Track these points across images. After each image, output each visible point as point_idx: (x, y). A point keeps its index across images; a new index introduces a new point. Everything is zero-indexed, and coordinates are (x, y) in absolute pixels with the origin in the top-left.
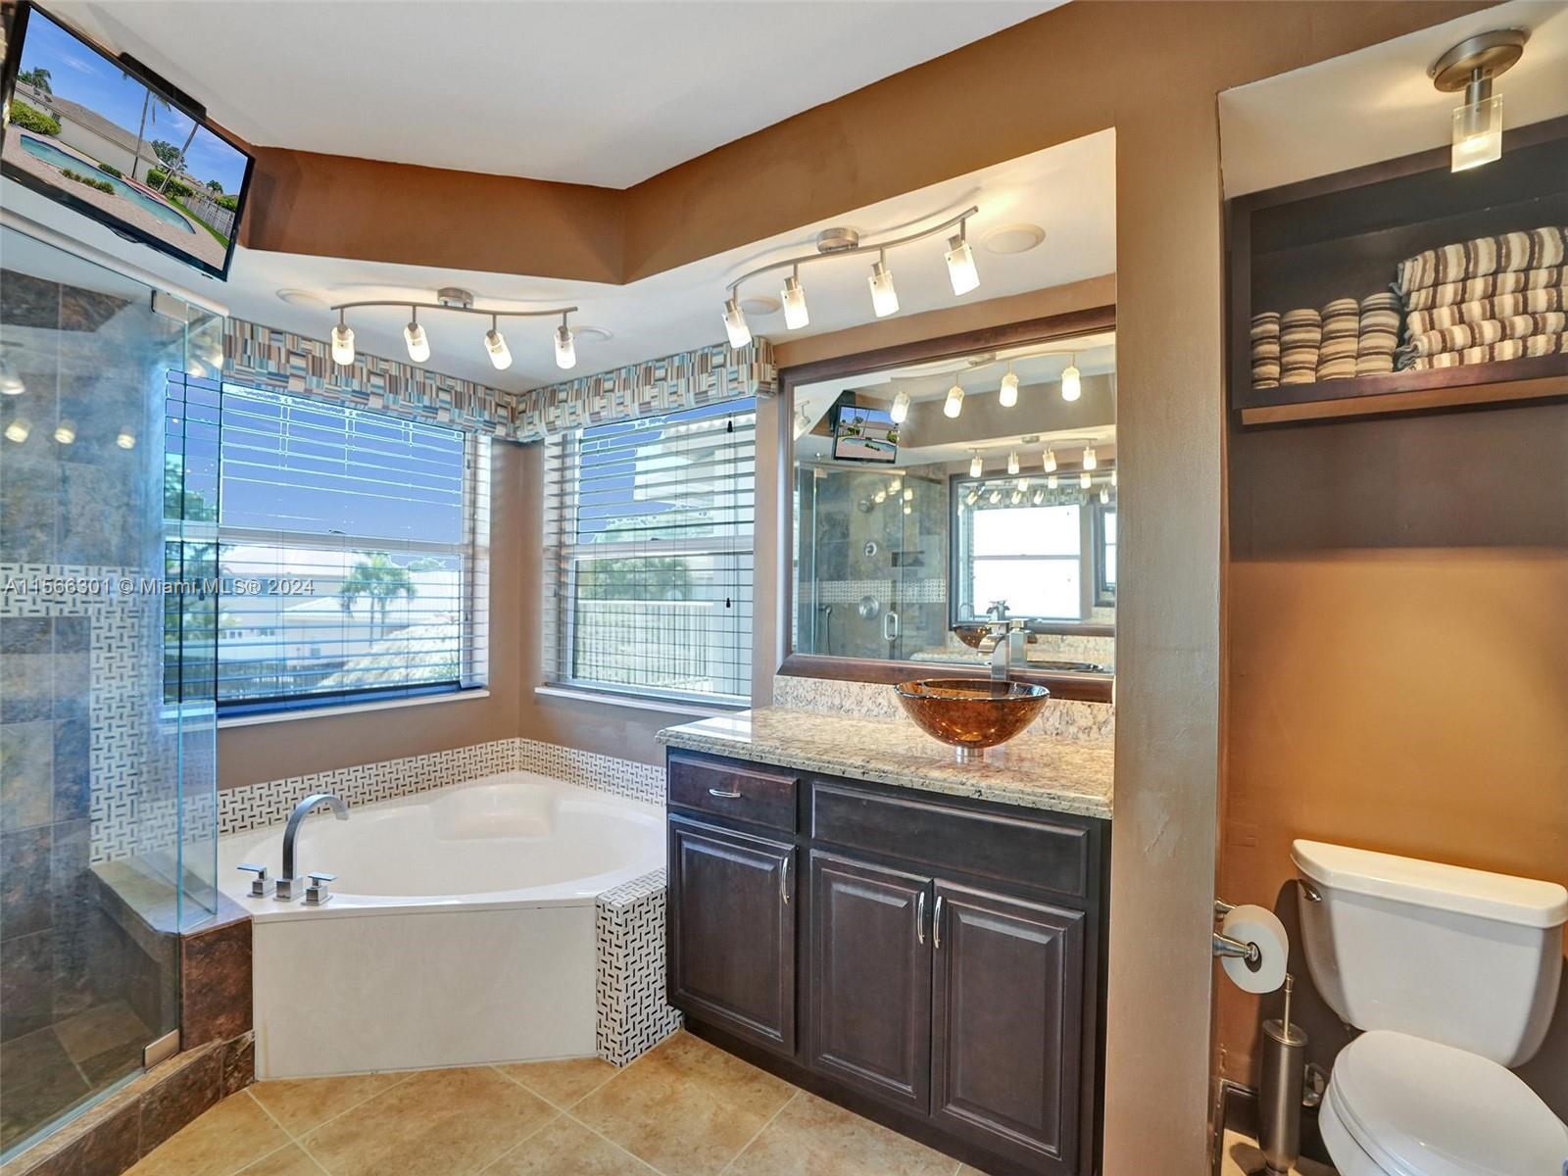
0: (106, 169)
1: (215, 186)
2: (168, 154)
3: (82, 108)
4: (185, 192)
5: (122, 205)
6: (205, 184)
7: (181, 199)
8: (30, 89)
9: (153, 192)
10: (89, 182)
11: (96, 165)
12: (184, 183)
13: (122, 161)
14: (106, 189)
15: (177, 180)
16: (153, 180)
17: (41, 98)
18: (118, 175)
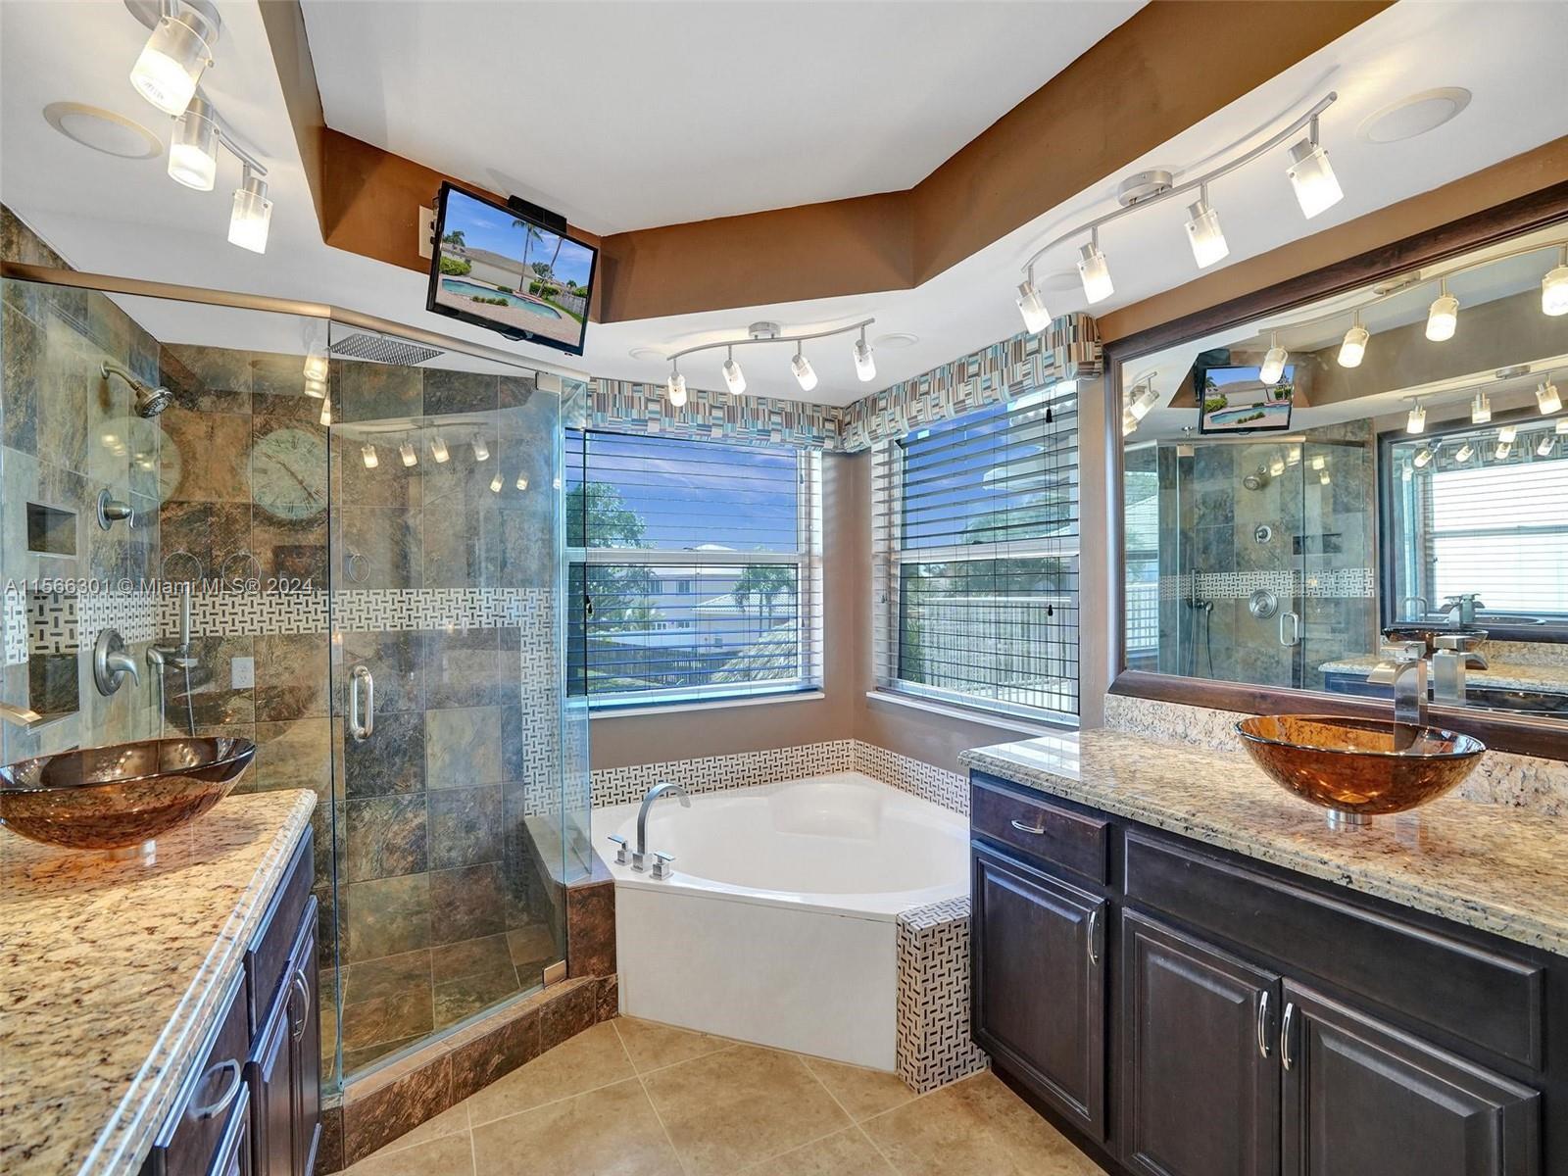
0: (503, 290)
1: (572, 284)
2: (542, 269)
3: (485, 252)
4: (554, 292)
5: (514, 314)
6: (566, 282)
7: (551, 298)
8: (449, 246)
9: (534, 298)
10: (491, 302)
11: (495, 288)
12: (554, 286)
13: (512, 281)
14: (503, 303)
15: (549, 285)
16: (534, 289)
17: (459, 251)
18: (510, 291)
